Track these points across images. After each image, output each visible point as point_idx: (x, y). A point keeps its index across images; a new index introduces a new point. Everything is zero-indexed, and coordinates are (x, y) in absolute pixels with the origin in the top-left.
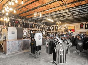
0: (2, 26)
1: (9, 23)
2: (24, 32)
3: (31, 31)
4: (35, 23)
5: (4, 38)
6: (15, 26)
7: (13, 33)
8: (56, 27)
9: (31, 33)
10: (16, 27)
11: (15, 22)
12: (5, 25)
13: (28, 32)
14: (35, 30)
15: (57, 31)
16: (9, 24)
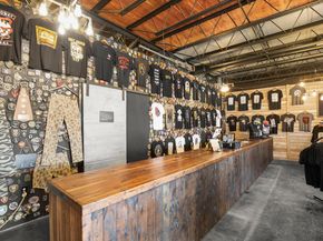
0: (48, 75)
1: (90, 64)
2: (154, 117)
3: (180, 112)
4: (192, 77)
5: (59, 150)
6: (116, 83)
7: (108, 117)
8: (270, 93)
9: (180, 118)
10: (120, 86)
11: (115, 62)
12: (67, 75)
13: (167, 117)
14: (191, 107)
15: (276, 112)
16: (90, 71)
